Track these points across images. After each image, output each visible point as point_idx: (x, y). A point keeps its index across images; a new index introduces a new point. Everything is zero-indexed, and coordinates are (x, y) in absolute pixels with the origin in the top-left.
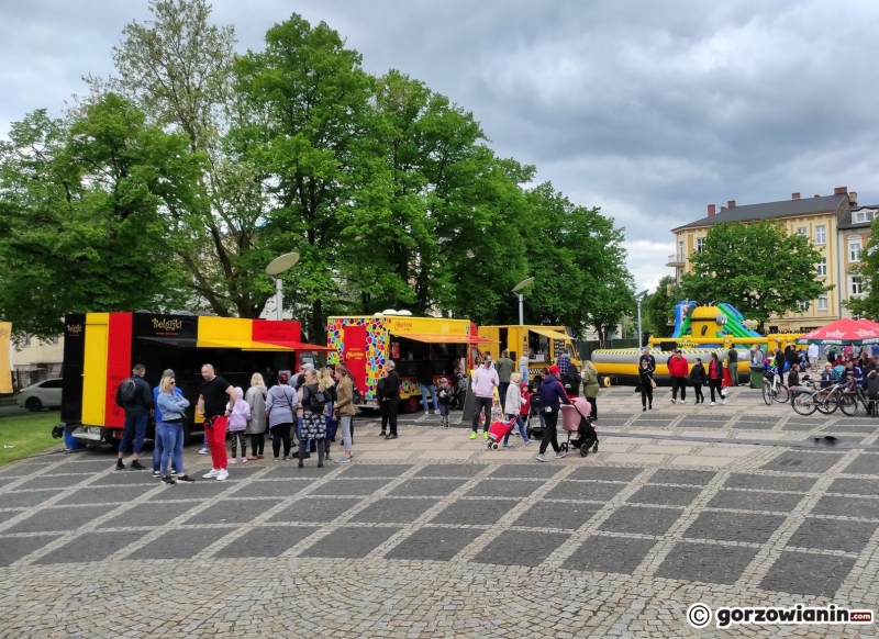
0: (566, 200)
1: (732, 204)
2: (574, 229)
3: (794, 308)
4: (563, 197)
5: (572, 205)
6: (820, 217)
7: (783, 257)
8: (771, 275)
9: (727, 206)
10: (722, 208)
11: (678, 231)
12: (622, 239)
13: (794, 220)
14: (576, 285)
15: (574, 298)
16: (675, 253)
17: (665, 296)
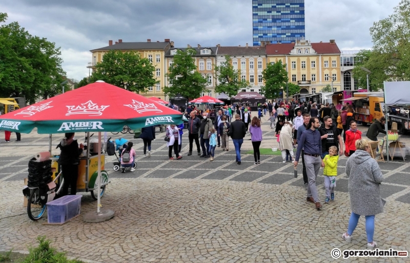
0: (27, 32)
1: (120, 41)
2: (31, 48)
3: (143, 90)
4: (25, 31)
5: (31, 35)
6: (158, 51)
7: (138, 68)
8: (134, 75)
9: (118, 42)
10: (116, 43)
11: (93, 51)
12: (60, 54)
13: (147, 51)
14: (31, 76)
15: (29, 83)
16: (92, 62)
17: (86, 82)
